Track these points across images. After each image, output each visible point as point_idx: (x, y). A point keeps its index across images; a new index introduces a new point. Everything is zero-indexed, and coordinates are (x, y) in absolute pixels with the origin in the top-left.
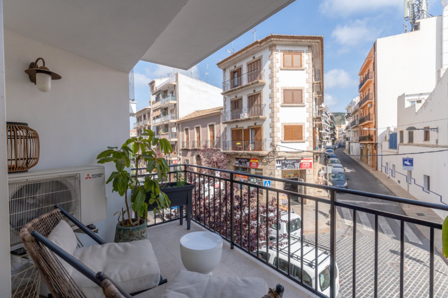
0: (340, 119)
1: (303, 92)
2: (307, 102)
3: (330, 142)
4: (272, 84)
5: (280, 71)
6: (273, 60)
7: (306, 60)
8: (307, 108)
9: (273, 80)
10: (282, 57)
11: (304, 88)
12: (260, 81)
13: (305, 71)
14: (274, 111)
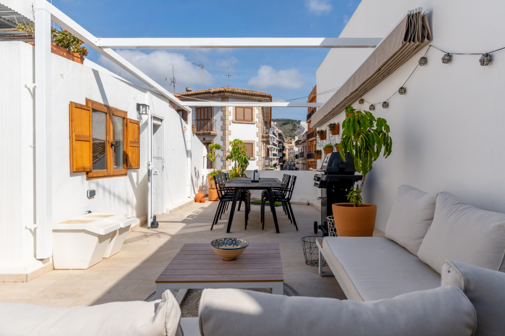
0: (291, 128)
1: (253, 145)
2: (257, 156)
3: (278, 168)
4: (225, 136)
5: (232, 123)
6: (225, 112)
7: (257, 114)
8: (257, 162)
9: (225, 133)
10: (234, 110)
11: (254, 141)
12: (212, 133)
13: (256, 124)
14: (226, 164)
